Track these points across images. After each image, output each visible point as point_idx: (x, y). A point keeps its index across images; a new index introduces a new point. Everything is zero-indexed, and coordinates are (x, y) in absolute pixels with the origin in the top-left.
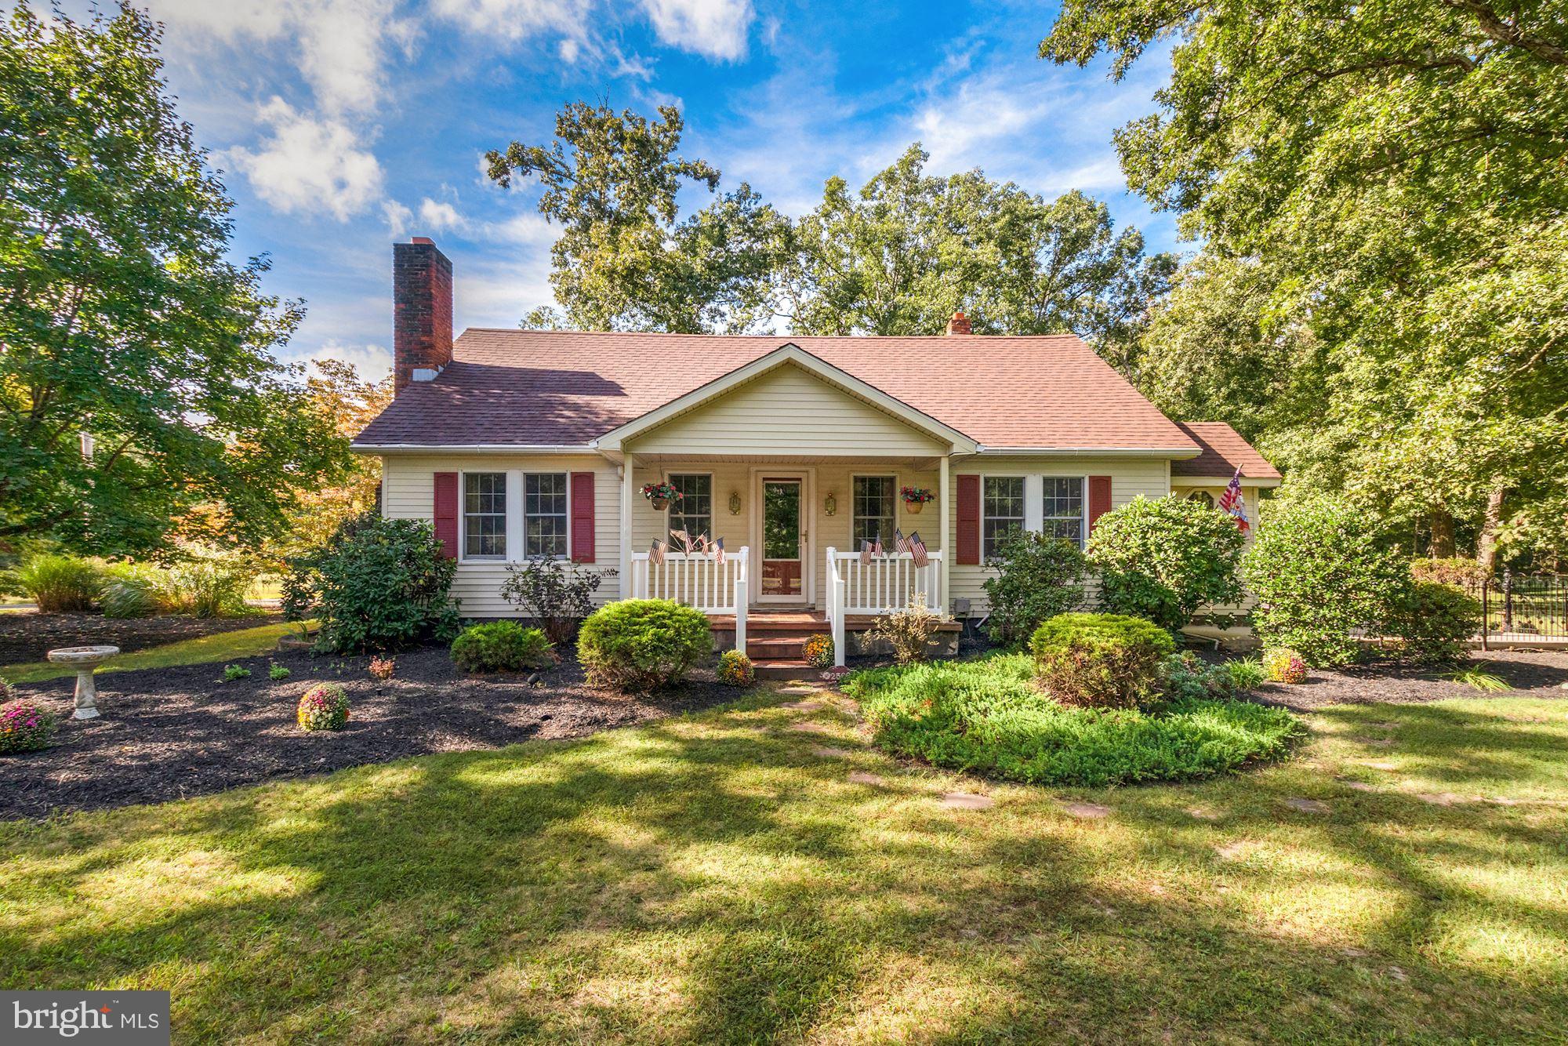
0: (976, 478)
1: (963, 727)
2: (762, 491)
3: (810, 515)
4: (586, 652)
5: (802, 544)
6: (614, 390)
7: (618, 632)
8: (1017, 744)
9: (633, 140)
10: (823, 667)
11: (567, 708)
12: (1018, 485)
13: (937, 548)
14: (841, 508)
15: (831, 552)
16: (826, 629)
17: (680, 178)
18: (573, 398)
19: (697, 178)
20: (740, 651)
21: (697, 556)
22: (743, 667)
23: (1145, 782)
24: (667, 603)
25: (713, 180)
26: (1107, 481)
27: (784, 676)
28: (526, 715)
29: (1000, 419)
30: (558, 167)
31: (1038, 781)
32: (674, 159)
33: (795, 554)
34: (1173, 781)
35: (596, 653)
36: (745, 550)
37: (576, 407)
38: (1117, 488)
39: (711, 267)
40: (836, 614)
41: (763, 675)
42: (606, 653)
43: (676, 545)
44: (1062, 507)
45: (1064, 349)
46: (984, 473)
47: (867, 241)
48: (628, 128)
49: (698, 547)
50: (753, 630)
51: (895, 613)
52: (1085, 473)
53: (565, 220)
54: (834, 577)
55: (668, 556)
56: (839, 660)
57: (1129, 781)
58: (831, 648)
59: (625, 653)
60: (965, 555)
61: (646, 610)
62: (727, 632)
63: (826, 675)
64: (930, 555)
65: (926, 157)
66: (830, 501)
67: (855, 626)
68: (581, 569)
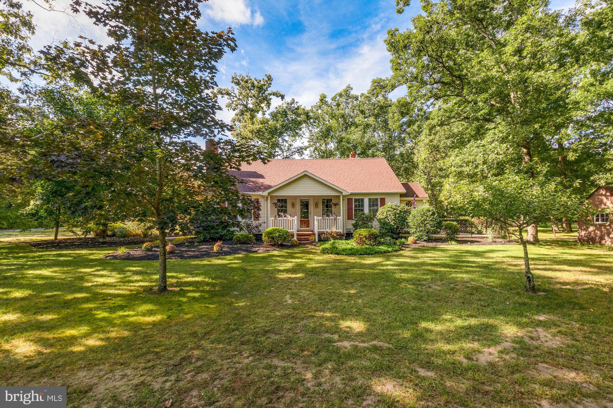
0: (352, 199)
1: (337, 248)
2: (299, 202)
3: (311, 208)
4: (264, 238)
5: (310, 215)
6: (262, 177)
7: (271, 234)
8: (344, 250)
9: (257, 87)
10: (313, 242)
11: (262, 248)
12: (362, 200)
13: (340, 216)
14: (319, 206)
15: (315, 217)
16: (314, 234)
17: (272, 97)
18: (252, 179)
19: (277, 97)
20: (295, 238)
21: (285, 218)
22: (296, 242)
23: (363, 254)
24: (280, 228)
25: (283, 97)
26: (384, 199)
27: (305, 244)
28: (254, 249)
29: (358, 184)
30: (233, 94)
31: (346, 255)
32: (270, 90)
33: (308, 218)
34: (368, 254)
35: (267, 238)
36: (296, 217)
37: (253, 182)
38: (386, 200)
39: (283, 126)
40: (316, 231)
41: (300, 244)
42: (269, 238)
43: (280, 216)
44: (373, 206)
45: (380, 162)
46: (354, 198)
47: (333, 116)
48: (256, 83)
49: (285, 216)
50: (298, 235)
51: (329, 231)
52: (379, 197)
53: (234, 110)
54: (316, 223)
55: (279, 218)
56: (317, 240)
57: (361, 254)
58: (315, 238)
59: (273, 238)
60: (350, 217)
61: (276, 229)
62: (292, 235)
63: (314, 244)
64: (338, 218)
65: (352, 89)
66: (316, 205)
67: (320, 234)
68: (257, 222)
